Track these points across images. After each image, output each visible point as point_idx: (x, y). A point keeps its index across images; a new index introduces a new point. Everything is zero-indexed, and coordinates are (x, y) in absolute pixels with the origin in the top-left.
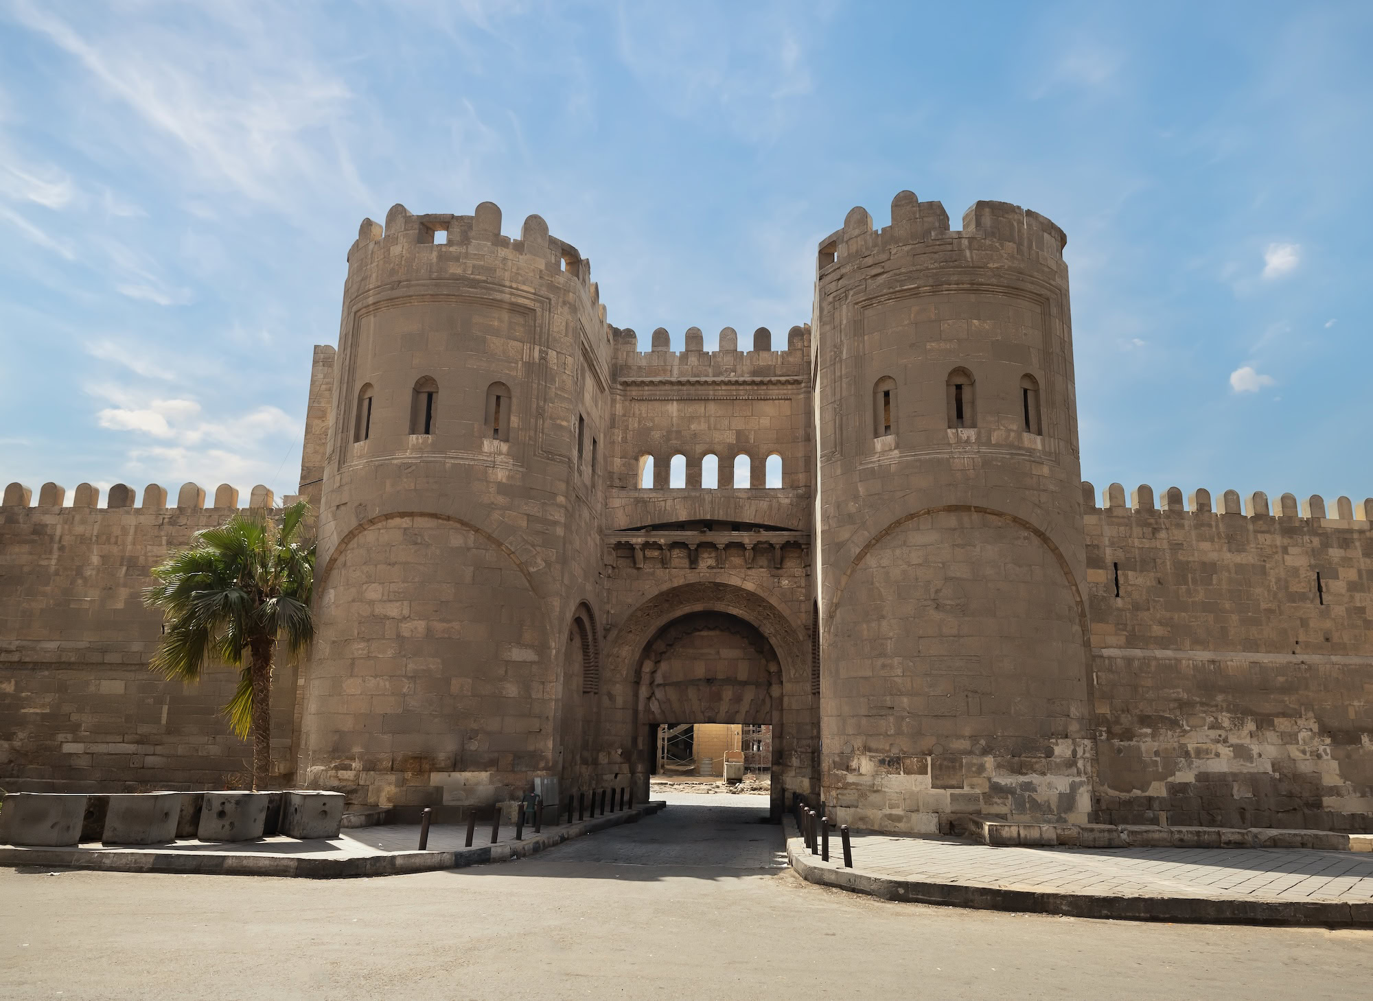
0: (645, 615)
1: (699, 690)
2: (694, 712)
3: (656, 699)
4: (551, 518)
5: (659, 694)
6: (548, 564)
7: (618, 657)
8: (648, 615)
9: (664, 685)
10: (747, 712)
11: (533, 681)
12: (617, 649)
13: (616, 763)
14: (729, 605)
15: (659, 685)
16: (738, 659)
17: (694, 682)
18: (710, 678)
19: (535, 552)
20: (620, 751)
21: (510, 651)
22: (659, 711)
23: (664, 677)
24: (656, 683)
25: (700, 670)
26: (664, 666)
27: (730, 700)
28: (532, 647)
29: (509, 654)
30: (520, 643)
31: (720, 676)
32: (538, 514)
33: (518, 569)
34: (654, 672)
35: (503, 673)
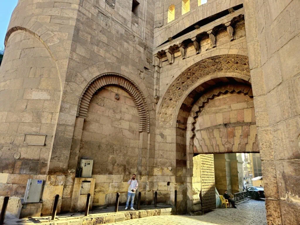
0: (178, 89)
1: (220, 131)
2: (218, 145)
3: (197, 139)
4: (67, 16)
5: (198, 135)
6: (61, 40)
7: (166, 114)
8: (180, 89)
9: (200, 130)
10: (253, 143)
11: (43, 112)
12: (164, 109)
13: (167, 176)
14: (226, 72)
15: (198, 130)
16: (243, 109)
17: (217, 127)
18: (226, 123)
19: (53, 35)
20: (170, 168)
21: (31, 94)
22: (199, 145)
23: (200, 126)
24: (196, 129)
25: (220, 119)
26: (199, 120)
27: (241, 136)
28: (47, 90)
29: (30, 95)
30: (38, 88)
31: (233, 121)
32: (58, 15)
33: (44, 46)
34: (194, 124)
35: (25, 107)
